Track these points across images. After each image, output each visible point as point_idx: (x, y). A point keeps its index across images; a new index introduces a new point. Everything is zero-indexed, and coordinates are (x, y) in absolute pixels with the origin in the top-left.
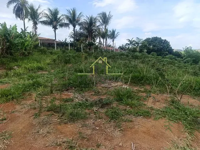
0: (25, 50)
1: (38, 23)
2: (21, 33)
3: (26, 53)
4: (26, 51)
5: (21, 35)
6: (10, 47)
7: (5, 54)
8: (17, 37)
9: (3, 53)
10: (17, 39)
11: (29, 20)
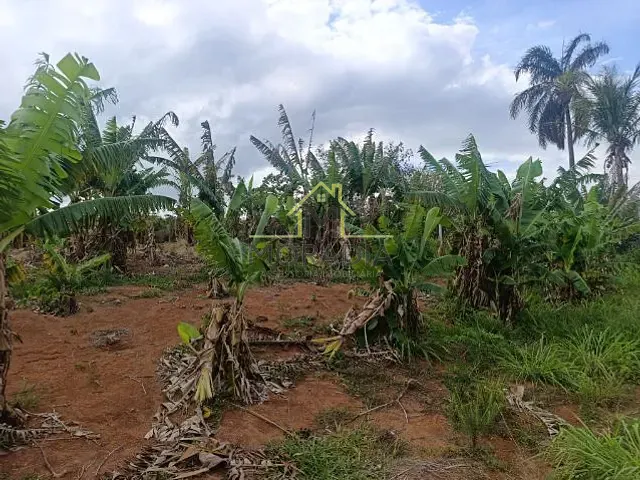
0: (579, 266)
1: (631, 139)
2: (558, 186)
3: (581, 282)
4: (580, 271)
5: (557, 192)
6: (499, 258)
7: (478, 293)
8: (538, 207)
9: (472, 289)
10: (538, 217)
11: (593, 135)
